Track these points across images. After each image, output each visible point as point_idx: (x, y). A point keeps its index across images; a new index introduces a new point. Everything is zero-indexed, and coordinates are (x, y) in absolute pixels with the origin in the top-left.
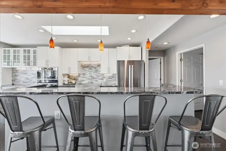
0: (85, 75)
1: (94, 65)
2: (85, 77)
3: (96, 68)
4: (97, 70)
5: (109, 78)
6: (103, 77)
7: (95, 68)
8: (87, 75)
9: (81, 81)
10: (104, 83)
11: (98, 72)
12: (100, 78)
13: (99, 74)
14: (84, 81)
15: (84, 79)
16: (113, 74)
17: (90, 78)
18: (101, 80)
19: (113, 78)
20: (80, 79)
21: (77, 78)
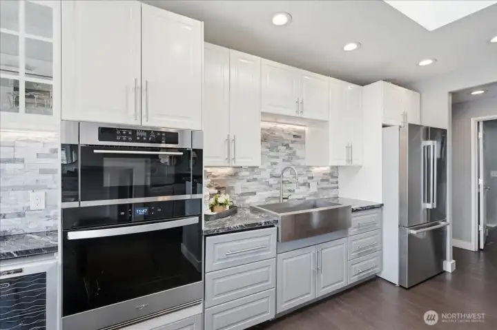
0: (256, 170)
1: (284, 137)
2: (255, 179)
3: (291, 145)
4: (295, 152)
5: (322, 180)
6: (309, 178)
7: (287, 145)
8: (264, 170)
9: (242, 195)
10: (310, 195)
11: (296, 162)
12: (301, 180)
13: (298, 166)
14: (254, 193)
15: (252, 187)
16: (332, 167)
17: (272, 181)
18: (303, 189)
19: (331, 180)
20: (239, 187)
21: (228, 184)
